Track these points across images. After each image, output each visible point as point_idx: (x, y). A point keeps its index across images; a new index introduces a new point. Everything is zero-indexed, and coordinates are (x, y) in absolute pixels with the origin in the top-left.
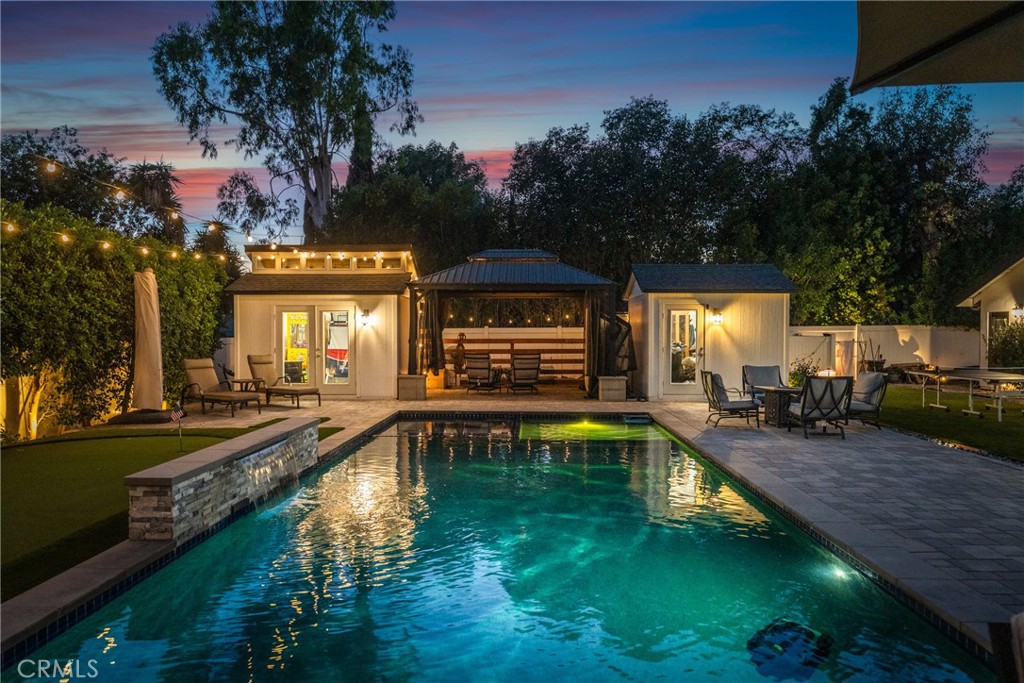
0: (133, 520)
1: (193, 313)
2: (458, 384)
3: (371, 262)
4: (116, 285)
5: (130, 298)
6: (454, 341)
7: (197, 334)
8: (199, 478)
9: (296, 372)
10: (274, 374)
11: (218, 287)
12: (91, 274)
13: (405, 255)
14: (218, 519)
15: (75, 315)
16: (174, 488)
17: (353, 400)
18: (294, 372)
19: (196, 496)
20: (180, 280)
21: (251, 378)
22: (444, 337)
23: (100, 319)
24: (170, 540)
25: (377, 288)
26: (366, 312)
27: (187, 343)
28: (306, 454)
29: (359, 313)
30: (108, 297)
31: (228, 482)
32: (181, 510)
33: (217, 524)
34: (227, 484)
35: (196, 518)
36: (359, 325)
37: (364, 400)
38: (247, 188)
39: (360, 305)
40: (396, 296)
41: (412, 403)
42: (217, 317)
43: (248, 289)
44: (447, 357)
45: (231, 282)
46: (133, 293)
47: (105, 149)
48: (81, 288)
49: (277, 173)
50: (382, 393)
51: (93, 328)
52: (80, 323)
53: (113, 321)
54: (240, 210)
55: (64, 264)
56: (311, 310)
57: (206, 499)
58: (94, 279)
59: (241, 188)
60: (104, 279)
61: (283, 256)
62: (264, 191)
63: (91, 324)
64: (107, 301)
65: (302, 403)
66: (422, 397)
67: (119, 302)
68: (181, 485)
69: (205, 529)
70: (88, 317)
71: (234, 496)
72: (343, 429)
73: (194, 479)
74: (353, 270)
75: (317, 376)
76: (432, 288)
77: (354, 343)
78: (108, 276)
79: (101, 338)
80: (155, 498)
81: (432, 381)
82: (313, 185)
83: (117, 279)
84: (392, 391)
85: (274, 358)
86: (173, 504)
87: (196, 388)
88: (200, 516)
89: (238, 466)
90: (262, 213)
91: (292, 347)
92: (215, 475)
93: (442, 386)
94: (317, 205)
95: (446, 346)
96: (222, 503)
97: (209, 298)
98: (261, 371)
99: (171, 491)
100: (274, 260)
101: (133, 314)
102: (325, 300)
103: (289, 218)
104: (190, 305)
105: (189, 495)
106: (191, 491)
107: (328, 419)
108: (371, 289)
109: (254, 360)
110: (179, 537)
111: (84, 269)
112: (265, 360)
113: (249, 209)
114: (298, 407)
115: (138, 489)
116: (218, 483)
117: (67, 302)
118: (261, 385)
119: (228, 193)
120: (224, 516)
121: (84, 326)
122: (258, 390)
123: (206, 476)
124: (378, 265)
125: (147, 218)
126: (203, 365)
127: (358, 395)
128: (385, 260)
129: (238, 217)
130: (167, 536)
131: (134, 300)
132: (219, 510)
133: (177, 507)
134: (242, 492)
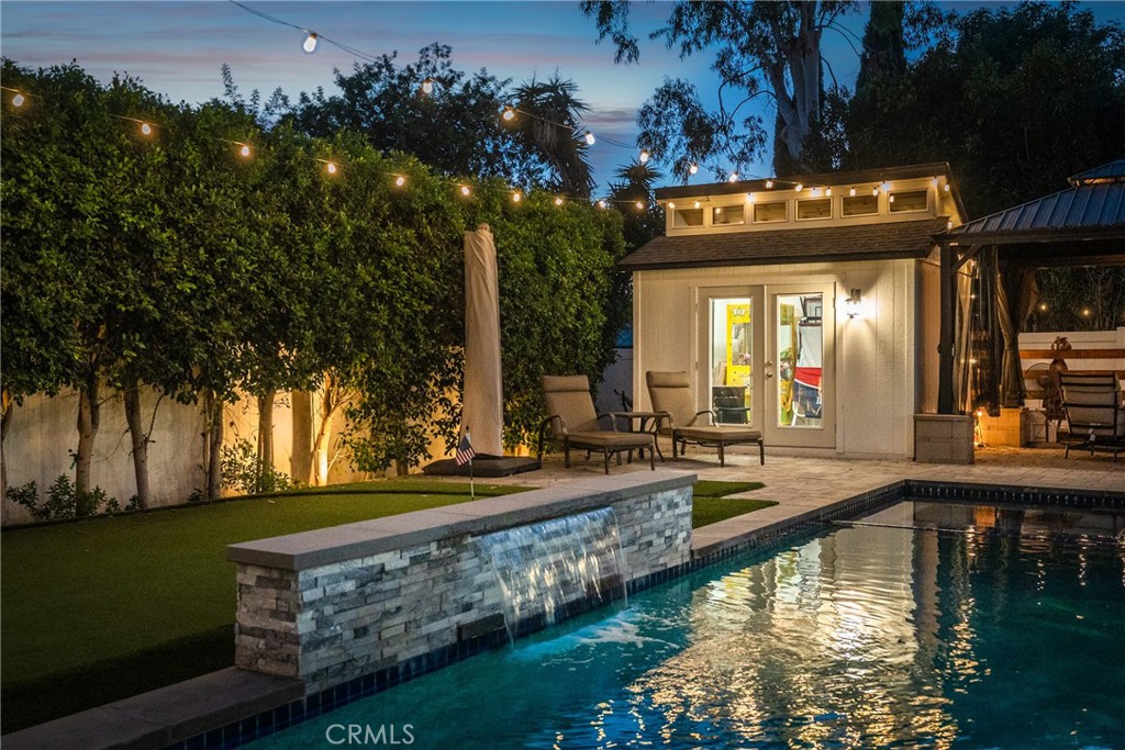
0: (244, 631)
1: (563, 300)
2: (1053, 438)
3: (870, 203)
4: (432, 252)
5: (456, 273)
6: (1045, 354)
7: (571, 335)
8: (370, 561)
9: (734, 404)
10: (695, 405)
11: (608, 259)
12: (394, 234)
13: (935, 185)
14: (422, 649)
15: (369, 297)
16: (301, 577)
17: (830, 458)
18: (729, 403)
19: (362, 598)
20: (541, 245)
21: (651, 411)
22: (1021, 347)
23: (407, 305)
24: (293, 678)
25: (877, 248)
26: (856, 294)
27: (556, 352)
28: (659, 542)
29: (843, 295)
30: (420, 271)
31: (452, 578)
32: (322, 622)
33: (418, 659)
34: (448, 580)
35: (361, 641)
36: (842, 319)
37: (848, 460)
38: (684, 105)
39: (845, 282)
40: (912, 262)
41: (941, 467)
42: (605, 310)
43: (653, 261)
44: (1029, 385)
45: (630, 251)
46: (462, 265)
47: (483, 70)
48: (377, 254)
49: (733, 78)
50: (885, 447)
51: (397, 319)
52: (375, 310)
53: (428, 308)
54: (671, 145)
55: (351, 217)
56: (756, 292)
57: (390, 605)
58: (399, 239)
59: (674, 108)
60: (414, 242)
61: (718, 203)
62: (710, 108)
63: (393, 311)
64: (417, 277)
65: (728, 459)
66: (964, 457)
67: (437, 278)
68: (322, 572)
69: (387, 666)
70: (389, 301)
71: (467, 607)
72: (778, 503)
73: (358, 564)
74: (837, 219)
75: (766, 412)
76: (987, 241)
77: (832, 354)
78: (420, 237)
79: (410, 336)
80: (273, 592)
81: (989, 428)
82: (790, 91)
83: (435, 241)
84: (903, 442)
85: (694, 378)
86: (301, 607)
87: (557, 422)
88: (373, 638)
89: (477, 551)
90: (708, 144)
91: (735, 363)
92: (415, 561)
93: (1017, 439)
94: (796, 122)
95: (1027, 364)
96: (432, 618)
97: (592, 278)
98: (668, 399)
99: (296, 581)
100: (701, 211)
101: (462, 298)
102: (779, 274)
103: (751, 150)
104: (557, 286)
105: (344, 594)
106: (350, 586)
107: (759, 486)
108: (863, 250)
109: (656, 381)
110: (315, 677)
111: (384, 225)
112: (675, 380)
113: (685, 140)
114: (722, 465)
115: (250, 570)
116: (423, 576)
117: (355, 276)
118: (665, 423)
119: (655, 118)
120: (438, 644)
121: (383, 316)
122: (661, 431)
123: (392, 560)
124: (883, 207)
125: (541, 171)
126: (574, 386)
127: (839, 450)
128: (897, 195)
129: (669, 154)
130: (288, 670)
131: (463, 276)
132: (425, 630)
133: (310, 614)
134: (488, 602)
